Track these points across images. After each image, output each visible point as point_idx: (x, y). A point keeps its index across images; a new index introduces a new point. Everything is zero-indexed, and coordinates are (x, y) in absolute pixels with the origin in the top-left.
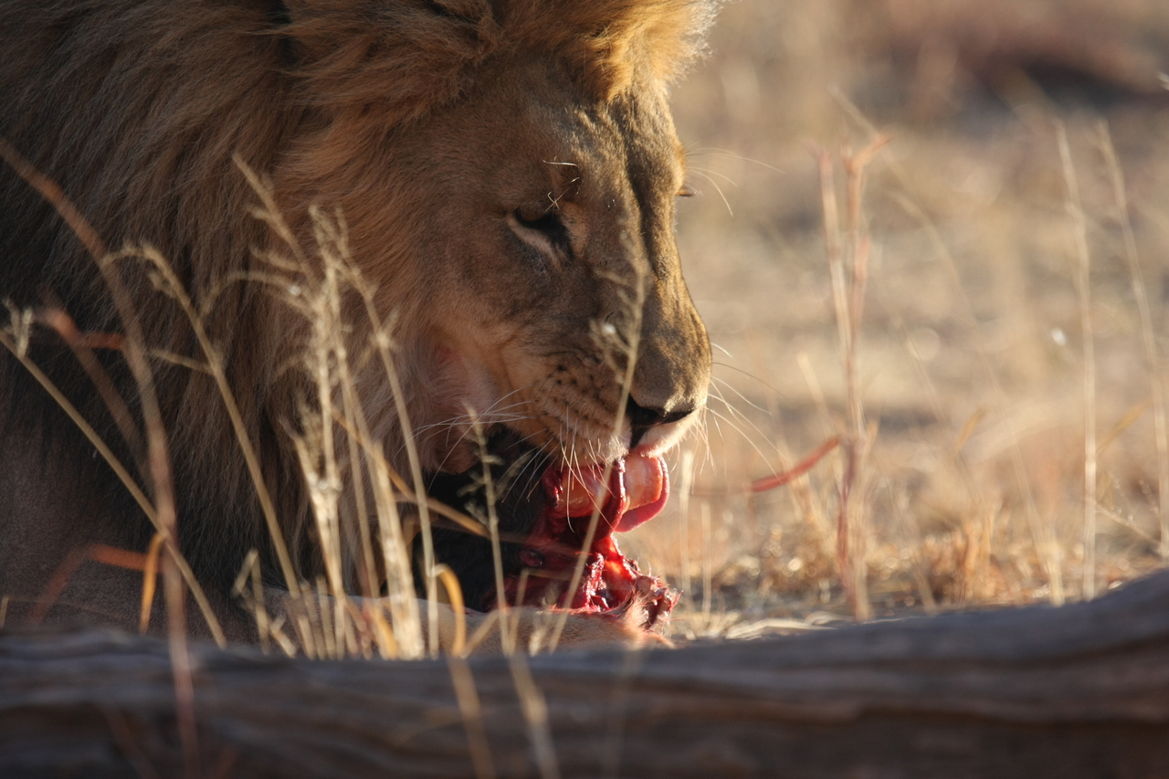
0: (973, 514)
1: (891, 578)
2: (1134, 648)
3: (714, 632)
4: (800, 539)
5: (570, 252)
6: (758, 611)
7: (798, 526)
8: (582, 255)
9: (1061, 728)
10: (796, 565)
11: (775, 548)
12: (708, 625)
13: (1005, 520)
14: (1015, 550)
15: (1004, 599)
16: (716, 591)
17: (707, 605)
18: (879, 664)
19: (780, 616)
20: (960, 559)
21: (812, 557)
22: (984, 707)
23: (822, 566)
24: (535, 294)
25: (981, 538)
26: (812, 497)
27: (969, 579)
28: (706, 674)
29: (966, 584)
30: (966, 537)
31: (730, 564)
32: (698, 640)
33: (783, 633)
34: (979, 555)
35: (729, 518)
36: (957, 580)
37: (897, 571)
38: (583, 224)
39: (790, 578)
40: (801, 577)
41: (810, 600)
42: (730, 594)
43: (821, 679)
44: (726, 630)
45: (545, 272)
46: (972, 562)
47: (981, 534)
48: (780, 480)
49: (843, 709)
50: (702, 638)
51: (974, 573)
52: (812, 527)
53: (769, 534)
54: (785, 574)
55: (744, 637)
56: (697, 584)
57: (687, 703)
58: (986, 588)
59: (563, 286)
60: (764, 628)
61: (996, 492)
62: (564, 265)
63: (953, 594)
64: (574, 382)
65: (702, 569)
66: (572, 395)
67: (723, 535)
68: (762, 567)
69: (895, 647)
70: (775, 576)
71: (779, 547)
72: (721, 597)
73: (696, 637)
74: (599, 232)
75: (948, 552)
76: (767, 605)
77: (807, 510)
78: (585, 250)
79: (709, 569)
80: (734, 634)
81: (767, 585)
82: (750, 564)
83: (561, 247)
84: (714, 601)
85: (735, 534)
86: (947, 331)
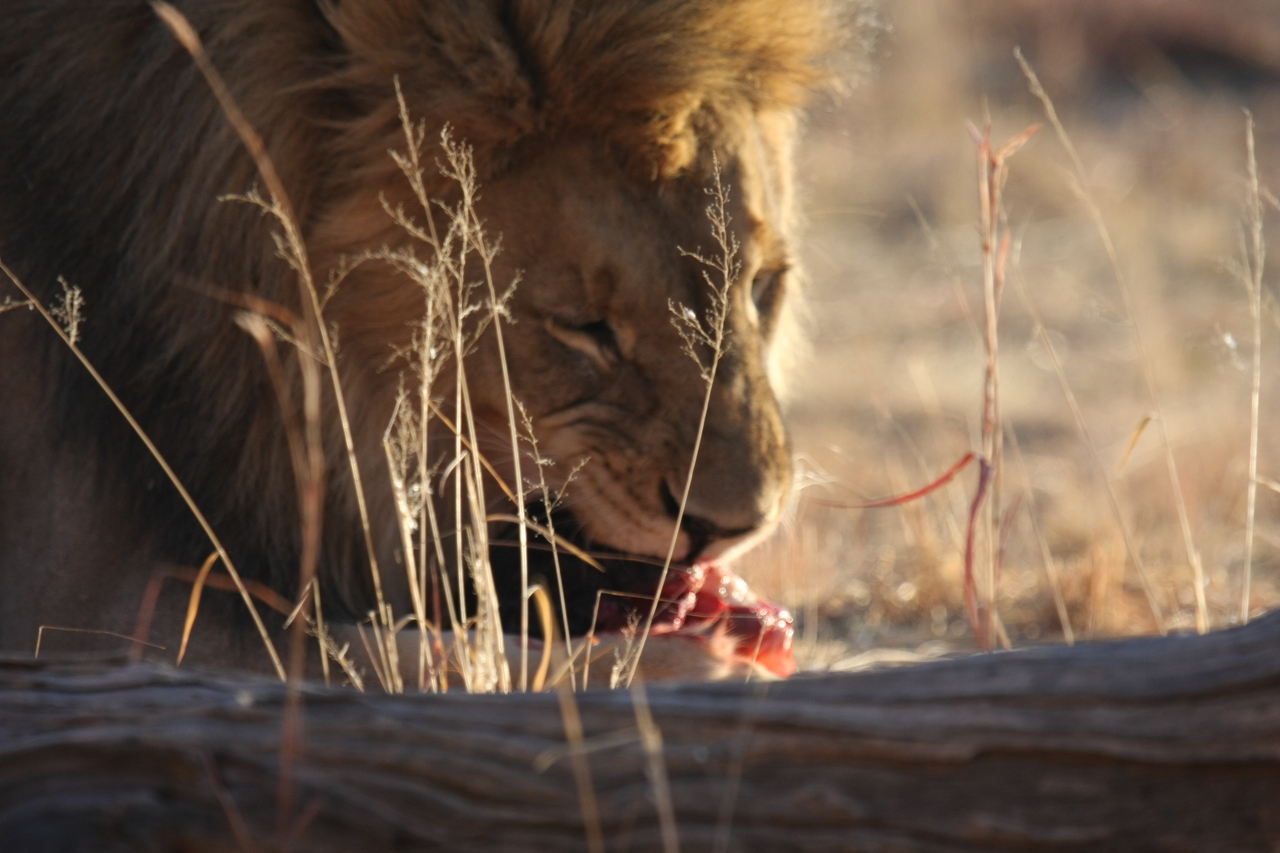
1: (1013, 608)
3: (819, 666)
4: (916, 563)
5: (618, 353)
6: (866, 641)
7: (911, 551)
8: (632, 356)
9: (1198, 770)
10: (907, 592)
11: (884, 572)
12: (809, 658)
13: (1140, 543)
14: (1150, 575)
15: (1138, 628)
16: (821, 621)
17: (811, 636)
18: (997, 700)
19: (892, 648)
20: (1088, 584)
21: (928, 584)
22: (1114, 747)
23: (938, 593)
25: (1111, 563)
26: (927, 519)
27: (1100, 608)
30: (1094, 563)
31: (835, 592)
34: (1109, 583)
35: (834, 542)
36: (1086, 608)
37: (1020, 601)
38: (631, 329)
39: (901, 609)
40: (914, 608)
41: (923, 630)
42: (835, 623)
43: (935, 716)
44: (832, 662)
45: (591, 372)
46: (1102, 587)
47: (1111, 558)
50: (806, 671)
51: (1106, 601)
52: (925, 551)
54: (896, 603)
55: (854, 670)
56: (802, 613)
57: (789, 742)
58: (1117, 618)
60: (873, 661)
62: (611, 365)
65: (804, 596)
67: (829, 560)
68: (872, 595)
69: (1017, 681)
70: (885, 606)
71: (889, 571)
72: (827, 626)
73: (798, 670)
75: (1076, 579)
76: (876, 635)
77: (919, 532)
79: (815, 596)
80: (842, 666)
81: (876, 615)
82: (857, 591)
83: (609, 350)
84: (818, 631)
85: (842, 559)
86: (1075, 335)
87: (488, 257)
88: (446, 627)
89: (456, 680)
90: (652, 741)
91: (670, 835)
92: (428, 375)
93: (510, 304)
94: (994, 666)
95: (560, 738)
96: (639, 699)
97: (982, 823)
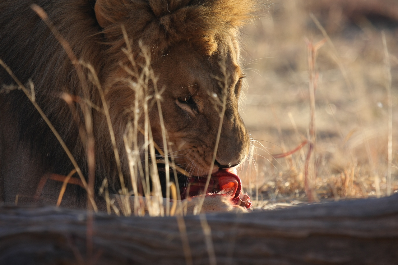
0: (348, 167)
1: (319, 189)
3: (259, 207)
4: (289, 175)
5: (198, 111)
6: (274, 200)
7: (288, 171)
8: (202, 111)
10: (287, 184)
11: (280, 178)
12: (258, 205)
13: (359, 169)
14: (362, 179)
15: (359, 196)
16: (260, 193)
17: (257, 198)
18: (316, 218)
19: (282, 202)
20: (343, 182)
21: (293, 182)
22: (351, 233)
23: (296, 185)
24: (186, 124)
25: (350, 175)
26: (293, 161)
27: (346, 189)
28: (257, 221)
29: (345, 191)
30: (345, 175)
31: (265, 184)
32: (254, 210)
33: (283, 208)
34: (350, 181)
35: (265, 169)
36: (342, 189)
37: (322, 186)
38: (202, 102)
39: (285, 189)
40: (289, 188)
41: (292, 196)
42: (265, 194)
43: (296, 223)
44: (264, 206)
45: (189, 118)
46: (347, 183)
47: (351, 174)
48: (282, 156)
49: (303, 233)
50: (255, 209)
51: (348, 187)
52: (293, 171)
53: (278, 173)
54: (284, 187)
55: (270, 209)
56: (254, 191)
57: (250, 231)
58: (352, 192)
59: (197, 121)
60: (276, 206)
61: (355, 160)
62: (196, 115)
63: (341, 194)
64: (198, 152)
65: (255, 186)
66: (197, 156)
67: (262, 174)
68: (276, 185)
69: (321, 212)
70: (280, 188)
71: (282, 178)
72: (262, 195)
73: (253, 209)
74: (207, 104)
75: (339, 180)
76: (277, 198)
77: (291, 165)
78: (203, 110)
79: (258, 186)
80: (266, 208)
81: (277, 191)
82: (272, 184)
83: (195, 110)
84: (259, 196)
85: (267, 174)
86: (338, 105)
87: (155, 80)
88: (144, 195)
89: (146, 211)
90: (207, 231)
91: (213, 260)
92: (137, 118)
93: (162, 95)
94: (314, 208)
95: (177, 230)
96: (203, 218)
97: (311, 256)
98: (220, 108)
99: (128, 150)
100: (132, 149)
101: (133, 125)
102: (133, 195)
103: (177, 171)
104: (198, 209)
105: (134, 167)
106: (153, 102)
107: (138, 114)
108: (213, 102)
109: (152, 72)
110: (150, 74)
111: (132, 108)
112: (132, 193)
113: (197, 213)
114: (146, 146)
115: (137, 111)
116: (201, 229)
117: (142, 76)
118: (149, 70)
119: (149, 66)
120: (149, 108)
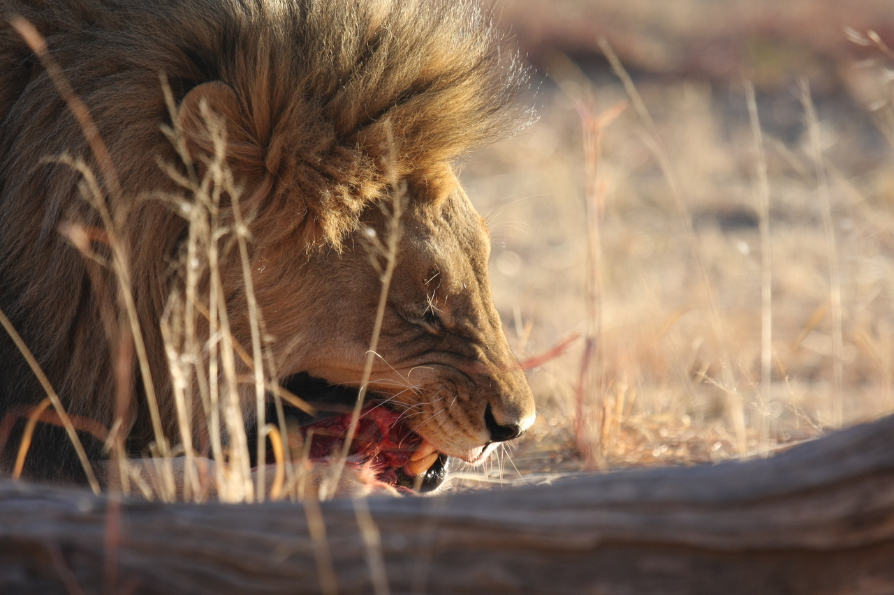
2: (807, 493)
9: (751, 554)
18: (613, 505)
22: (693, 538)
28: (481, 513)
30: (603, 410)
34: (613, 424)
46: (607, 429)
49: (585, 540)
57: (466, 536)
69: (624, 492)
87: (235, 194)
89: (213, 493)
90: (370, 536)
92: (192, 280)
95: (305, 532)
98: (383, 262)
99: (171, 354)
100: (181, 350)
101: (183, 296)
102: (182, 454)
103: (283, 400)
104: (329, 488)
105: (184, 391)
106: (229, 245)
107: (196, 270)
108: (366, 248)
109: (228, 174)
110: (224, 180)
111: (182, 259)
112: (180, 450)
113: (327, 496)
114: (212, 344)
115: (193, 263)
116: (356, 530)
117: (205, 184)
118: (222, 169)
119: (223, 161)
120: (220, 257)
